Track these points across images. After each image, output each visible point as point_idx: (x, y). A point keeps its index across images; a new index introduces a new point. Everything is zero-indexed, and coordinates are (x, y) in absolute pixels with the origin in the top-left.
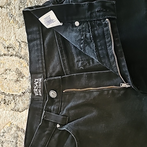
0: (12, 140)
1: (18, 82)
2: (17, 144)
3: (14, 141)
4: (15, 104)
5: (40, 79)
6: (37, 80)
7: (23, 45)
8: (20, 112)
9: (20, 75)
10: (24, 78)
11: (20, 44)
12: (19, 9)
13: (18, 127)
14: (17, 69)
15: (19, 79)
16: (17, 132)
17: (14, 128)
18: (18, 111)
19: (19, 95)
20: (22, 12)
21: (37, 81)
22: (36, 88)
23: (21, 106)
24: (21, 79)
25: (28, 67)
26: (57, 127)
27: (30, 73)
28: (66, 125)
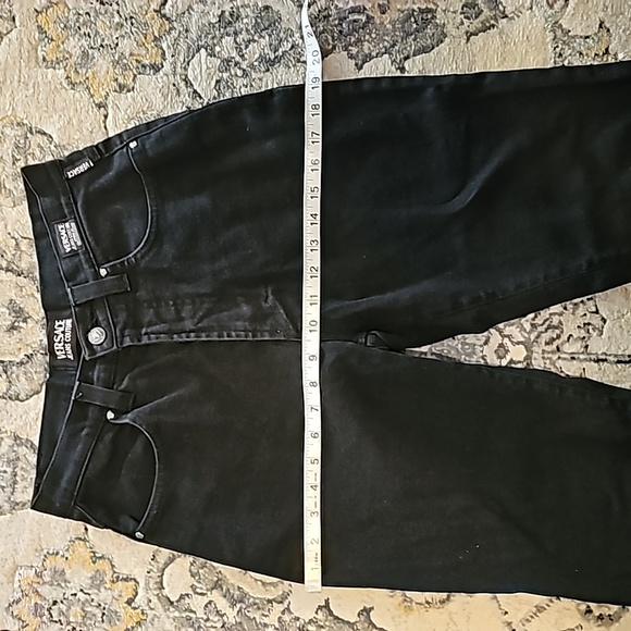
0: (4, 468)
1: (15, 332)
2: (15, 476)
3: (9, 470)
4: (10, 382)
5: (69, 322)
6: (60, 323)
7: (24, 245)
8: (22, 401)
9: (19, 314)
10: (29, 320)
11: (17, 244)
12: (14, 163)
13: (16, 438)
14: (11, 300)
15: (16, 324)
16: (15, 449)
17: (6, 440)
18: (17, 399)
19: (18, 361)
20: (19, 170)
21: (60, 326)
22: (60, 342)
23: (22, 386)
24: (21, 324)
25: (39, 296)
26: (109, 418)
27: (43, 311)
28: (128, 412)
